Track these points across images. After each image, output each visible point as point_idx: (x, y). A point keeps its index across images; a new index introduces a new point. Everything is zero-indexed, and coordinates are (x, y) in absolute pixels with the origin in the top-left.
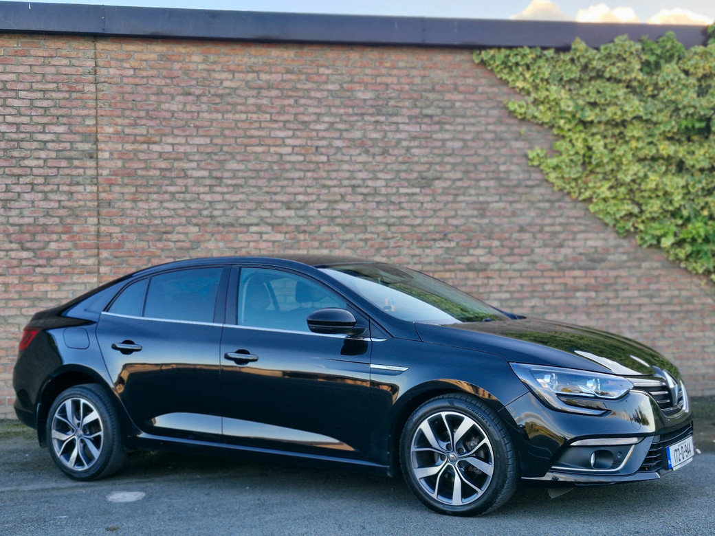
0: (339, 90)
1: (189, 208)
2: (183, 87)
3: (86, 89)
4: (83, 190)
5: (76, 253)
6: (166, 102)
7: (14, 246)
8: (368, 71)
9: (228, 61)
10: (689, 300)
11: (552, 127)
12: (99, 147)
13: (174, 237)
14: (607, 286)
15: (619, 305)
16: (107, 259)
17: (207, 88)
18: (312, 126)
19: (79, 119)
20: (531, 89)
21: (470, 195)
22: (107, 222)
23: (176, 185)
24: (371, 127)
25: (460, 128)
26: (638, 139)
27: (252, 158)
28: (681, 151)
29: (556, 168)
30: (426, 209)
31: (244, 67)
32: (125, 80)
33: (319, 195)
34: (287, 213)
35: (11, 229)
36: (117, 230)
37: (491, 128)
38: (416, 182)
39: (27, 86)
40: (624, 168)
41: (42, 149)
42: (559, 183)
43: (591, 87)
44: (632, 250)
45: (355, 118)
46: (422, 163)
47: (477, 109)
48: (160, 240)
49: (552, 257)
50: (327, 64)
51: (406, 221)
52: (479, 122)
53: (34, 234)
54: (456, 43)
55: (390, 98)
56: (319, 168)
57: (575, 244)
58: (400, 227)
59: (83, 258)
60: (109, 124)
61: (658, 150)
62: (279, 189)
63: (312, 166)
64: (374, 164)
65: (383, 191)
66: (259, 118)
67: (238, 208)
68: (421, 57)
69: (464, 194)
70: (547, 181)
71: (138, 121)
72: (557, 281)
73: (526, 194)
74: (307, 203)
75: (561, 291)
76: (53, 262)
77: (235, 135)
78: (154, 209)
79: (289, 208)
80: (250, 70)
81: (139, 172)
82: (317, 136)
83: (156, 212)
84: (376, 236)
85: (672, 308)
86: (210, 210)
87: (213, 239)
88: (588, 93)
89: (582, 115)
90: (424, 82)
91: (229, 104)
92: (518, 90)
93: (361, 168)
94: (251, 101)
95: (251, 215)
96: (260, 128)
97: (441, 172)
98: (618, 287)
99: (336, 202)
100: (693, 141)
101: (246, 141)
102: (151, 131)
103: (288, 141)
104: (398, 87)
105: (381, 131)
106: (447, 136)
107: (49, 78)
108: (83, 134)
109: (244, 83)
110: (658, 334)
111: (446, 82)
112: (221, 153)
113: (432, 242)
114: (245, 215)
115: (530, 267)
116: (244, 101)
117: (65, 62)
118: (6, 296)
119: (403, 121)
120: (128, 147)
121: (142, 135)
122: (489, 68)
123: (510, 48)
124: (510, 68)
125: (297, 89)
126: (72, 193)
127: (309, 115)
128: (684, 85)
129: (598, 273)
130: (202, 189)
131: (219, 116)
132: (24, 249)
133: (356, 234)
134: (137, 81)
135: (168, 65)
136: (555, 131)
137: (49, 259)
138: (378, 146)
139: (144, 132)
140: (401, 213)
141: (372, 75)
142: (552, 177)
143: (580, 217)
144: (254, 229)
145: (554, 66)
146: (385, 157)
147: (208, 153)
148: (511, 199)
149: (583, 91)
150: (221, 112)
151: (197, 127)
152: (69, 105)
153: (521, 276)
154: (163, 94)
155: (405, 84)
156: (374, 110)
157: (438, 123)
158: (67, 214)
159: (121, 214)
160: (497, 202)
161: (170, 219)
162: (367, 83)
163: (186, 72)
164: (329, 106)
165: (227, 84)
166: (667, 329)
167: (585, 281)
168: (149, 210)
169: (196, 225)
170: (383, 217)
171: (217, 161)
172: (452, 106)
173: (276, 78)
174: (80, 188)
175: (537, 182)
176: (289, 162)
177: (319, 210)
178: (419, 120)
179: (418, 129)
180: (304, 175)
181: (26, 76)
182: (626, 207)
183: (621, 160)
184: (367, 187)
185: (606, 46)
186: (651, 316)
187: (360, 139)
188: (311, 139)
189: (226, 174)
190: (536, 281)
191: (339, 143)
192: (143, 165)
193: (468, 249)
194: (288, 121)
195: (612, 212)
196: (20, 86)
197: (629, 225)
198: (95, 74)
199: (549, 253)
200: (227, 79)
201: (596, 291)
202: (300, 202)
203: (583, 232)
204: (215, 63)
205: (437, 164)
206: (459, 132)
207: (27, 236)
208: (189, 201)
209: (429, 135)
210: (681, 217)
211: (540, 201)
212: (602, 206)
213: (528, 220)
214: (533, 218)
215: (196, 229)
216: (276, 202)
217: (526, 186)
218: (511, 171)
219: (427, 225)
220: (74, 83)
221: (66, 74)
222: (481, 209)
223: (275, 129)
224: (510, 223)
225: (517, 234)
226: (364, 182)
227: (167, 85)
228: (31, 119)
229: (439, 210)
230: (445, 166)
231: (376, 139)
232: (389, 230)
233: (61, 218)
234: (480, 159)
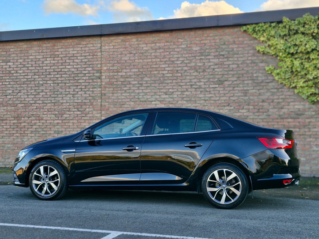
0: (186, 48)
1: (131, 95)
2: (129, 51)
3: (98, 54)
4: (96, 90)
5: (94, 112)
6: (124, 57)
7: (76, 110)
8: (198, 39)
9: (145, 40)
11: (277, 56)
12: (102, 75)
13: (125, 106)
14: (304, 126)
15: (311, 135)
16: (104, 114)
17: (138, 51)
18: (175, 62)
19: (96, 65)
20: (267, 41)
21: (240, 87)
22: (104, 101)
23: (126, 87)
24: (198, 61)
27: (153, 76)
29: (278, 74)
30: (221, 93)
31: (150, 42)
32: (110, 50)
33: (178, 89)
34: (166, 96)
35: (75, 104)
36: (107, 104)
37: (250, 58)
38: (217, 82)
39: (80, 55)
40: (310, 73)
41: (84, 76)
42: (280, 80)
43: (294, 38)
44: (317, 110)
45: (192, 58)
46: (219, 75)
47: (244, 50)
48: (121, 107)
49: (277, 113)
50: (181, 37)
51: (212, 99)
52: (245, 56)
53: (82, 106)
54: (231, 24)
55: (207, 49)
56: (178, 79)
57: (289, 107)
58: (210, 101)
59: (96, 114)
60: (105, 66)
62: (163, 87)
63: (175, 78)
64: (199, 76)
65: (203, 87)
66: (156, 60)
67: (148, 95)
68: (219, 31)
69: (237, 87)
70: (275, 80)
71: (114, 65)
72: (280, 123)
73: (266, 86)
74: (173, 92)
76: (87, 115)
77: (147, 67)
78: (119, 96)
79: (166, 95)
80: (152, 42)
81: (115, 83)
82: (177, 66)
83: (119, 97)
84: (200, 105)
86: (138, 96)
87: (139, 106)
88: (293, 40)
89: (289, 50)
90: (221, 41)
91: (145, 56)
92: (261, 41)
93: (194, 78)
94: (153, 54)
95: (153, 98)
96: (156, 64)
97: (227, 78)
98: (310, 127)
99: (184, 91)
101: (151, 69)
102: (119, 68)
103: (166, 69)
104: (210, 44)
105: (202, 62)
106: (230, 63)
107: (87, 51)
108: (97, 70)
109: (150, 48)
111: (230, 40)
112: (142, 75)
113: (223, 107)
114: (150, 97)
115: (267, 117)
116: (150, 54)
117: (92, 45)
118: (73, 127)
119: (212, 58)
120: (111, 74)
121: (115, 69)
122: (248, 33)
123: (257, 24)
124: (257, 32)
125: (169, 48)
126: (93, 91)
127: (174, 58)
129: (300, 120)
130: (135, 88)
131: (142, 61)
132: (78, 111)
133: (192, 104)
134: (114, 50)
135: (125, 43)
136: (279, 58)
137: (86, 114)
138: (201, 69)
139: (116, 68)
140: (211, 95)
141: (199, 40)
142: (277, 78)
143: (292, 95)
144: (153, 103)
145: (278, 30)
146: (204, 73)
147: (137, 75)
148: (258, 88)
150: (142, 59)
151: (134, 65)
152: (92, 61)
153: (263, 121)
154: (123, 54)
155: (213, 43)
156: (200, 54)
157: (226, 58)
158: (92, 98)
159: (108, 98)
160: (252, 90)
161: (124, 100)
162: (197, 44)
163: (130, 45)
164: (182, 54)
165: (145, 48)
167: (294, 123)
168: (118, 96)
169: (133, 102)
170: (203, 97)
171: (141, 77)
172: (233, 50)
173: (162, 44)
174: (96, 89)
175: (271, 80)
176: (167, 77)
177: (178, 95)
178: (218, 57)
179: (218, 60)
180: (172, 82)
181: (80, 51)
182: (312, 90)
183: (309, 69)
184: (197, 85)
185: (297, 19)
187: (194, 66)
188: (175, 67)
189: (144, 82)
190: (270, 124)
191: (186, 68)
192: (115, 80)
193: (239, 110)
194: (166, 61)
195: (305, 93)
196: (78, 55)
197: (314, 99)
198: (101, 49)
199: (276, 111)
200: (144, 47)
201: (299, 128)
202: (170, 92)
203: (293, 102)
204: (140, 41)
205: (226, 74)
206: (236, 61)
207: (80, 106)
208: (131, 93)
209: (222, 63)
211: (272, 89)
212: (301, 90)
213: (266, 97)
214: (269, 96)
215: (133, 103)
216: (161, 92)
217: (266, 82)
218: (259, 76)
219: (221, 100)
220: (94, 52)
221: (92, 50)
222: (245, 93)
223: (162, 64)
224: (258, 98)
225: (261, 103)
226: (195, 83)
227: (124, 51)
228: (81, 66)
229: (226, 94)
230: (229, 75)
231: (201, 66)
232: (205, 102)
233: (90, 100)
234: (245, 72)
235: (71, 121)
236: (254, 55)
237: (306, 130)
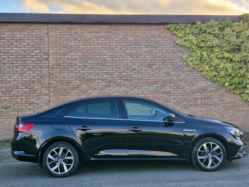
0: (123, 38)
1: (77, 75)
2: (75, 38)
3: (45, 39)
4: (44, 70)
5: (43, 89)
6: (69, 43)
7: (24, 87)
8: (132, 32)
10: (234, 102)
11: (191, 48)
12: (49, 57)
13: (72, 84)
14: (208, 98)
15: (212, 104)
16: (52, 91)
17: (82, 38)
19: (43, 48)
20: (183, 37)
21: (164, 70)
22: (52, 80)
23: (73, 68)
24: (133, 49)
25: (161, 49)
26: (217, 52)
27: (96, 59)
28: (231, 56)
29: (191, 61)
30: (150, 74)
31: (93, 31)
32: (57, 36)
33: (117, 70)
35: (23, 82)
36: (55, 82)
37: (171, 49)
38: (147, 66)
39: (27, 38)
40: (213, 61)
41: (32, 58)
42: (192, 66)
43: (202, 36)
44: (216, 86)
45: (128, 46)
46: (149, 60)
47: (166, 43)
48: (68, 85)
49: (190, 89)
50: (119, 30)
51: (144, 78)
52: (167, 47)
53: (30, 84)
54: (159, 23)
55: (139, 40)
56: (117, 62)
57: (198, 85)
58: (142, 80)
59: (45, 91)
60: (52, 50)
61: (224, 55)
62: (104, 69)
63: (114, 62)
64: (134, 60)
65: (137, 69)
66: (98, 47)
67: (91, 75)
68: (149, 27)
69: (162, 70)
70: (189, 65)
71: (61, 49)
72: (192, 96)
73: (182, 69)
74: (113, 73)
75: (193, 100)
76: (36, 92)
77: (91, 52)
78: (66, 75)
79: (107, 75)
80: (95, 32)
81: (62, 64)
82: (116, 52)
83: (66, 77)
84: (135, 83)
85: (229, 105)
86: (83, 75)
87: (84, 84)
88: (202, 37)
89: (200, 45)
90: (150, 34)
91: (89, 43)
92: (179, 37)
93: (130, 62)
94: (96, 42)
95: (96, 77)
96: (98, 50)
97: (155, 63)
98: (211, 98)
99: (122, 72)
100: (235, 52)
101: (94, 54)
103: (107, 54)
104: (142, 36)
105: (136, 50)
106: (157, 51)
107: (34, 36)
108: (44, 53)
109: (93, 36)
110: (224, 113)
111: (156, 34)
112: (86, 58)
113: (152, 85)
114: (94, 77)
115: (183, 92)
116: (93, 42)
117: (39, 31)
118: (22, 102)
119: (143, 47)
120: (58, 56)
121: (62, 53)
122: (170, 30)
123: (177, 24)
124: (177, 30)
125: (109, 38)
126: (41, 71)
127: (113, 46)
128: (232, 35)
129: (205, 94)
130: (80, 69)
131: (86, 46)
132: (27, 88)
133: (128, 82)
134: (61, 36)
135: (70, 31)
136: (191, 49)
137: (34, 91)
138: (135, 55)
139: (63, 52)
140: (143, 76)
141: (133, 33)
142: (190, 64)
143: (200, 76)
144: (97, 81)
145: (191, 29)
146: (137, 58)
147: (82, 58)
148: (177, 71)
149: (200, 37)
151: (79, 50)
152: (40, 44)
153: (180, 95)
154: (68, 40)
155: (144, 35)
156: (134, 44)
157: (154, 47)
158: (40, 77)
159: (56, 77)
160: (173, 72)
161: (71, 78)
162: (132, 35)
163: (76, 33)
164: (120, 43)
165: (88, 36)
166: (227, 111)
167: (201, 96)
168: (65, 76)
169: (79, 80)
170: (137, 77)
171: (85, 60)
172: (159, 42)
173: (103, 34)
174: (43, 69)
175: (186, 65)
176: (108, 60)
177: (117, 75)
178: (148, 47)
179: (148, 49)
180: (112, 64)
181: (27, 35)
182: (214, 73)
183: (212, 58)
184: (132, 68)
185: (207, 23)
186: (222, 107)
187: (130, 53)
188: (114, 53)
189: (88, 64)
190: (185, 97)
191: (123, 54)
192: (62, 62)
193: (164, 87)
194: (107, 48)
195: (209, 75)
196: (25, 39)
197: (215, 79)
198: (48, 34)
201: (204, 100)
202: (111, 73)
203: (200, 81)
204: (84, 30)
205: (154, 60)
206: (161, 50)
207: (28, 84)
208: (77, 73)
209: (151, 51)
210: (232, 76)
211: (186, 71)
212: (206, 73)
214: (184, 77)
215: (79, 81)
216: (103, 73)
217: (182, 67)
218: (177, 62)
219: (150, 79)
220: (42, 37)
221: (39, 35)
222: (168, 74)
223: (103, 50)
224: (177, 78)
225: (179, 82)
226: (131, 66)
227: (70, 37)
228: (29, 49)
229: (154, 75)
230: (156, 61)
231: (135, 53)
232: (139, 81)
233: (38, 79)
234: (167, 58)
235: (20, 97)
236: (174, 47)
237: (209, 101)
